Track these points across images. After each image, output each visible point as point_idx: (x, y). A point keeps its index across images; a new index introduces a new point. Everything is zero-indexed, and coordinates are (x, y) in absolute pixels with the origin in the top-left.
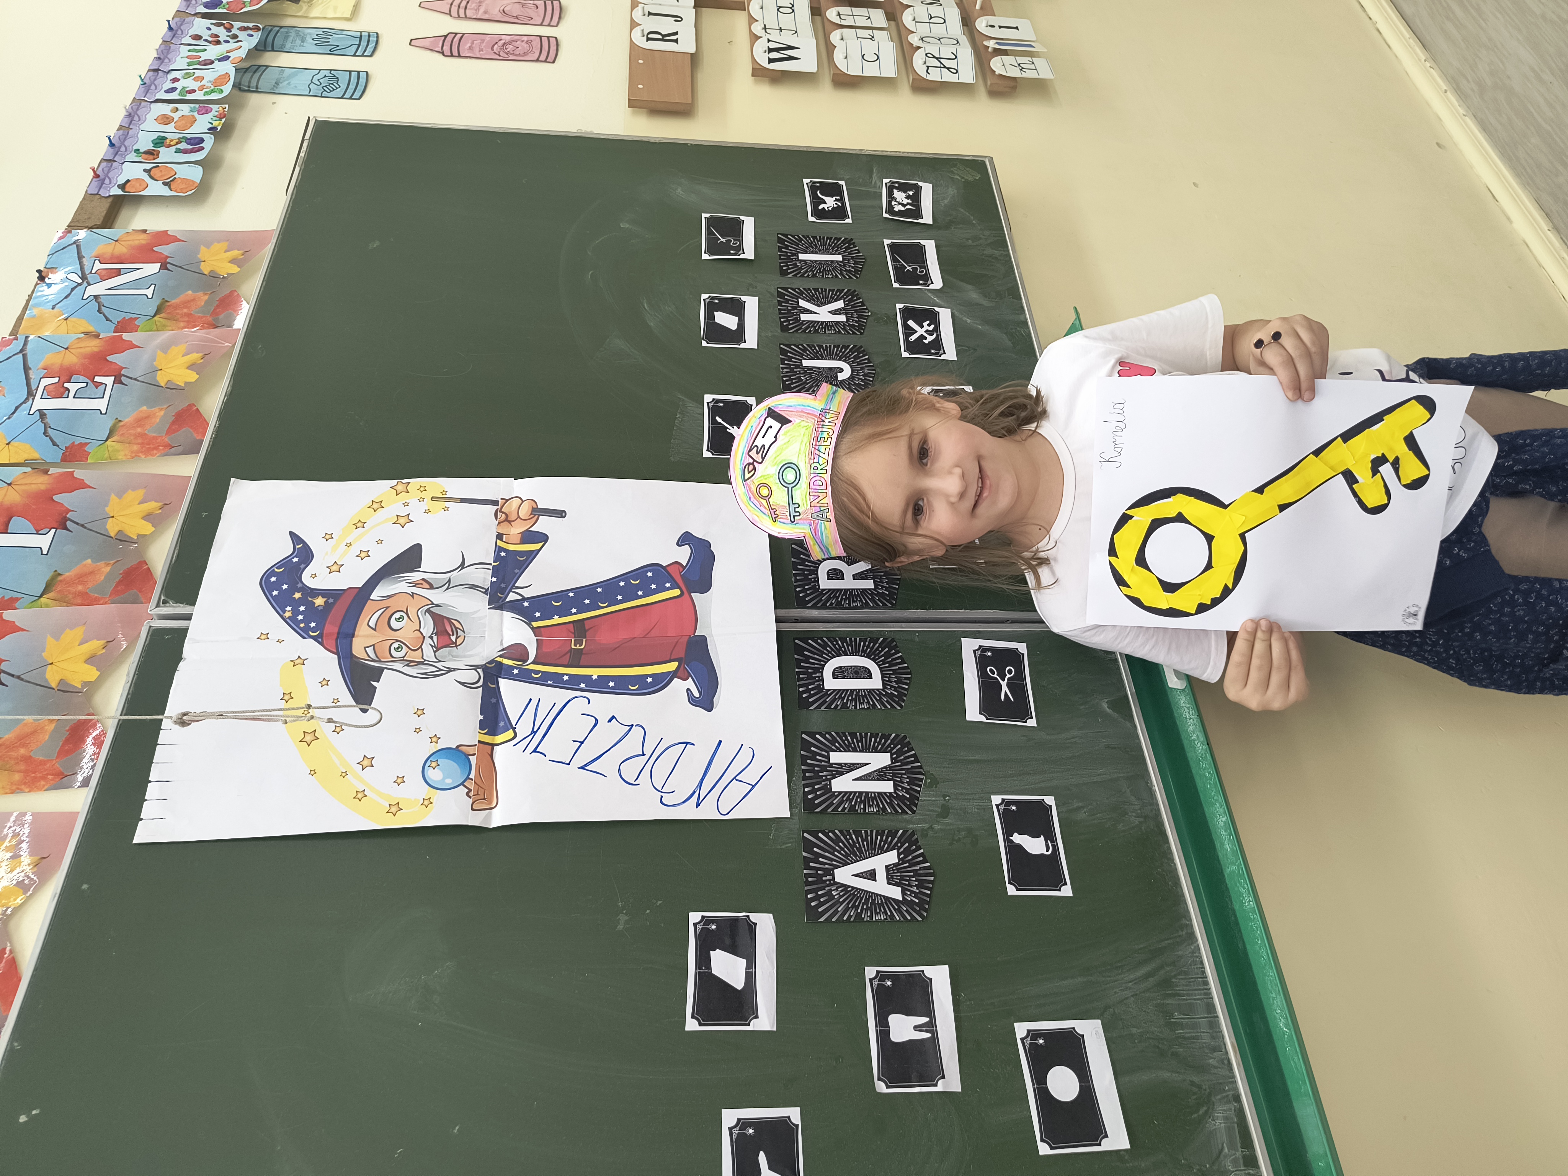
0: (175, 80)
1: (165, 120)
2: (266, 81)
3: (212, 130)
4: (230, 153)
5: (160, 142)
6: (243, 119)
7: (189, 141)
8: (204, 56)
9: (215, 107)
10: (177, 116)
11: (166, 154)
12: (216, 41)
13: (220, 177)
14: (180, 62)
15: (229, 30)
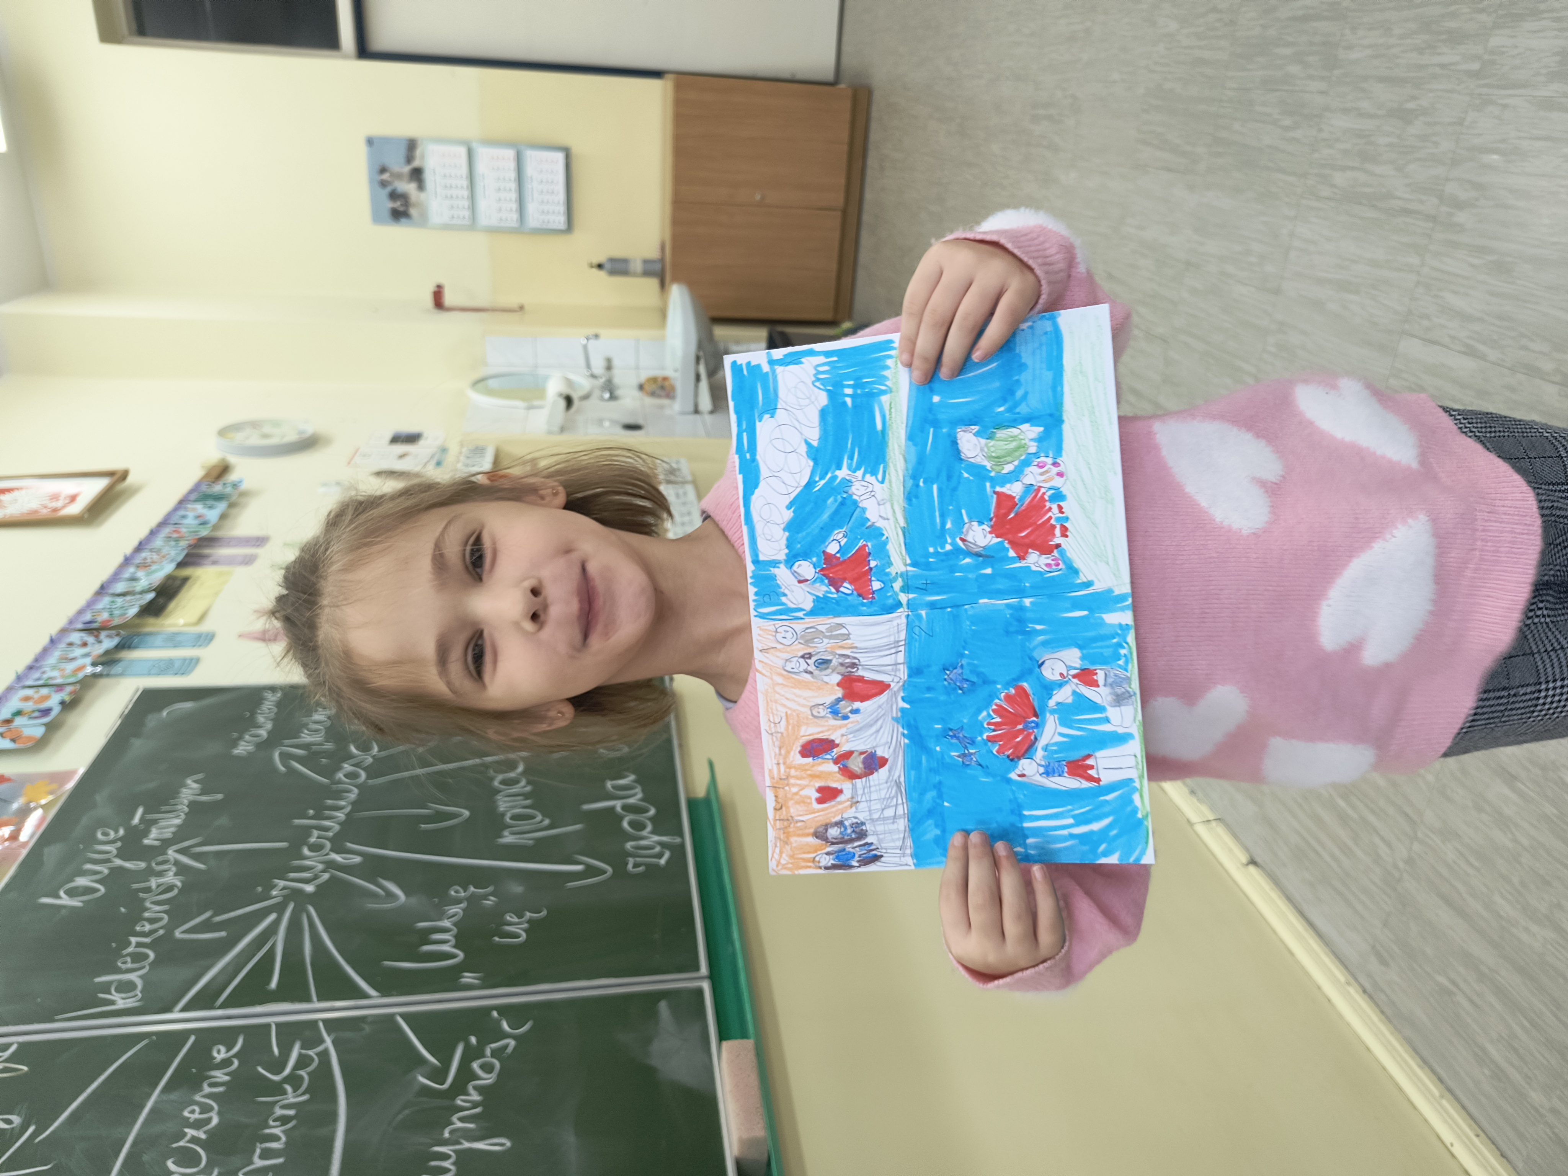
0: (44, 673)
1: (27, 699)
2: (118, 669)
3: (62, 703)
4: (72, 718)
5: (19, 713)
6: (89, 696)
7: (40, 711)
8: (71, 656)
9: (69, 689)
10: (36, 696)
11: (19, 721)
12: (85, 644)
13: (60, 734)
14: (52, 660)
15: (97, 637)
